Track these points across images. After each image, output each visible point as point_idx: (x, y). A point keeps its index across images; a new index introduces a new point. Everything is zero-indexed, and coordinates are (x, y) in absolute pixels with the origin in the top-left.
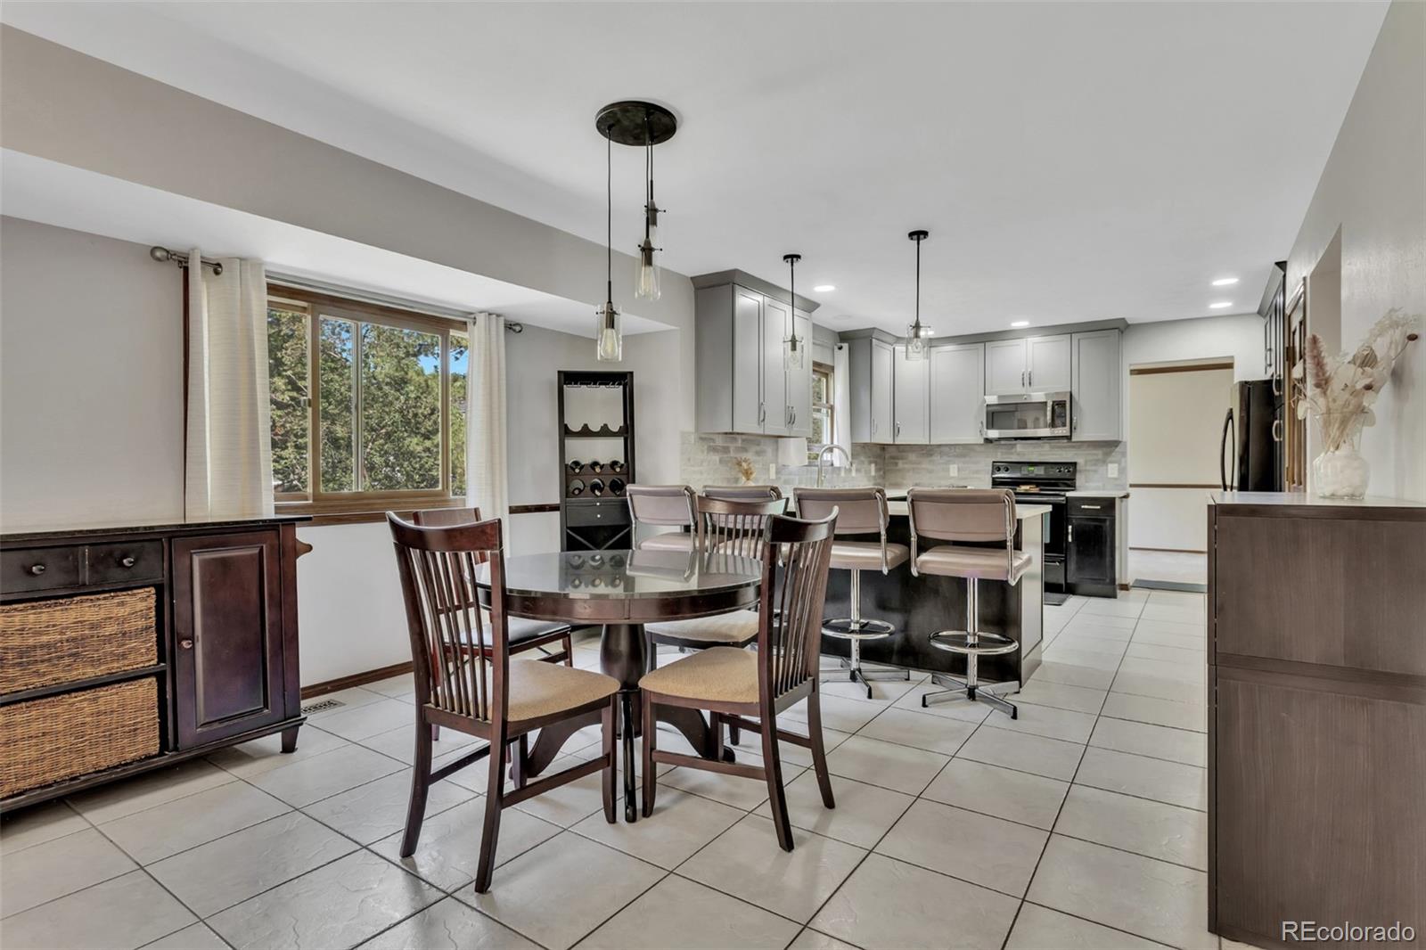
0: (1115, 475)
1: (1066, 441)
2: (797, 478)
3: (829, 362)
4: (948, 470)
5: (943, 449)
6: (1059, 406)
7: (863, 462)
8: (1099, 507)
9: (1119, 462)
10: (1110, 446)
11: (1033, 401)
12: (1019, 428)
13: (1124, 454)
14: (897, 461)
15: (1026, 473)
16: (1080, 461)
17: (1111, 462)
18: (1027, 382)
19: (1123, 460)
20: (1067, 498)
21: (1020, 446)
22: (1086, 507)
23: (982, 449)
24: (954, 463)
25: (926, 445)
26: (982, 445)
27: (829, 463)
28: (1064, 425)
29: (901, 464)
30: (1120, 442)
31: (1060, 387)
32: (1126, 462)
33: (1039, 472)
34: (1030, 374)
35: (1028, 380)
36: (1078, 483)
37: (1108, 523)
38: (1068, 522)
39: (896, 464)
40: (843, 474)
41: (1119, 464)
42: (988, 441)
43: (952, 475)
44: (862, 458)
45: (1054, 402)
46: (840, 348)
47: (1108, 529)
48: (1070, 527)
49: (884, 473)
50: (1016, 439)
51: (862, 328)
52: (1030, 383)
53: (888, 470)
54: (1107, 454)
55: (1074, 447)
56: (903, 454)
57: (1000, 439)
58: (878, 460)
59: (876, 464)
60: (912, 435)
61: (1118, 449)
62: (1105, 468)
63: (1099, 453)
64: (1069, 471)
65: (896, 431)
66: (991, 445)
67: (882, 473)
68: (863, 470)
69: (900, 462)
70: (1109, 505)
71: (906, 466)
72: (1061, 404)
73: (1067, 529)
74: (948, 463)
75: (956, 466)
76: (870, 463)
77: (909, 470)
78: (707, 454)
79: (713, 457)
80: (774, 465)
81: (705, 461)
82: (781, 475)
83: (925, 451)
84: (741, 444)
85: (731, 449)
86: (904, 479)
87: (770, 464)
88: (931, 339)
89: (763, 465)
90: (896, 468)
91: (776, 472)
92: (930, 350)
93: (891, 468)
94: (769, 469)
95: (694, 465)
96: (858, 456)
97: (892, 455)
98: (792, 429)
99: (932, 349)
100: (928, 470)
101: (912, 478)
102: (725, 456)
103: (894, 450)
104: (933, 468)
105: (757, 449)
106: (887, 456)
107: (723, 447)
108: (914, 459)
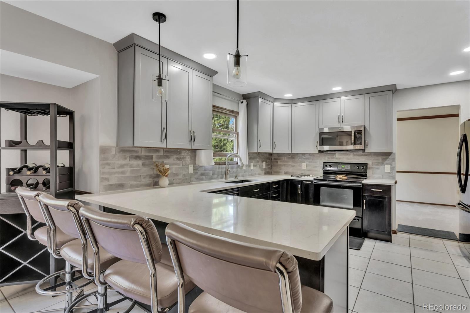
0: (389, 171)
1: (361, 152)
2: (211, 172)
3: (235, 110)
4: (301, 166)
5: (299, 155)
6: (358, 133)
7: (258, 162)
8: (381, 190)
9: (391, 164)
10: (387, 155)
11: (344, 131)
12: (340, 145)
13: (394, 160)
14: (277, 161)
15: (340, 168)
16: (369, 162)
17: (387, 164)
18: (341, 121)
19: (393, 163)
20: (363, 184)
21: (337, 155)
22: (374, 190)
23: (319, 155)
24: (304, 163)
25: (290, 153)
26: (317, 153)
27: (236, 163)
28: (361, 144)
29: (279, 163)
30: (392, 153)
31: (359, 123)
32: (395, 164)
33: (348, 168)
34: (342, 117)
35: (341, 120)
36: (368, 174)
37: (387, 200)
38: (364, 197)
39: (277, 162)
40: (244, 168)
41: (391, 165)
42: (321, 151)
43: (303, 168)
44: (258, 160)
45: (355, 131)
46: (242, 102)
47: (387, 204)
48: (365, 200)
49: (271, 166)
50: (335, 151)
51: (253, 92)
52: (342, 121)
53: (273, 165)
54: (385, 160)
55: (366, 155)
56: (281, 157)
57: (328, 151)
58: (268, 160)
59: (266, 162)
60: (282, 148)
61: (390, 157)
62: (383, 166)
63: (380, 159)
64: (363, 168)
65: (274, 146)
66: (322, 154)
67: (270, 166)
68: (258, 165)
69: (279, 161)
70: (387, 189)
71: (281, 163)
72: (360, 132)
73: (363, 202)
74: (301, 162)
75: (305, 164)
76: (263, 162)
77: (283, 165)
78: (129, 160)
79: (135, 162)
80: (193, 165)
81: (127, 165)
82: (198, 171)
83: (290, 156)
84: (163, 153)
85: (154, 157)
86: (281, 169)
87: (189, 165)
88: (292, 100)
89: (182, 166)
90: (277, 164)
91: (194, 170)
92: (292, 105)
93: (275, 164)
94: (188, 168)
95: (114, 168)
96: (254, 160)
97: (275, 158)
98: (194, 144)
99: (293, 104)
100: (292, 165)
101: (284, 169)
102: (147, 162)
103: (276, 155)
104: (294, 165)
105: (178, 156)
106: (273, 158)
107: (146, 156)
108: (285, 160)
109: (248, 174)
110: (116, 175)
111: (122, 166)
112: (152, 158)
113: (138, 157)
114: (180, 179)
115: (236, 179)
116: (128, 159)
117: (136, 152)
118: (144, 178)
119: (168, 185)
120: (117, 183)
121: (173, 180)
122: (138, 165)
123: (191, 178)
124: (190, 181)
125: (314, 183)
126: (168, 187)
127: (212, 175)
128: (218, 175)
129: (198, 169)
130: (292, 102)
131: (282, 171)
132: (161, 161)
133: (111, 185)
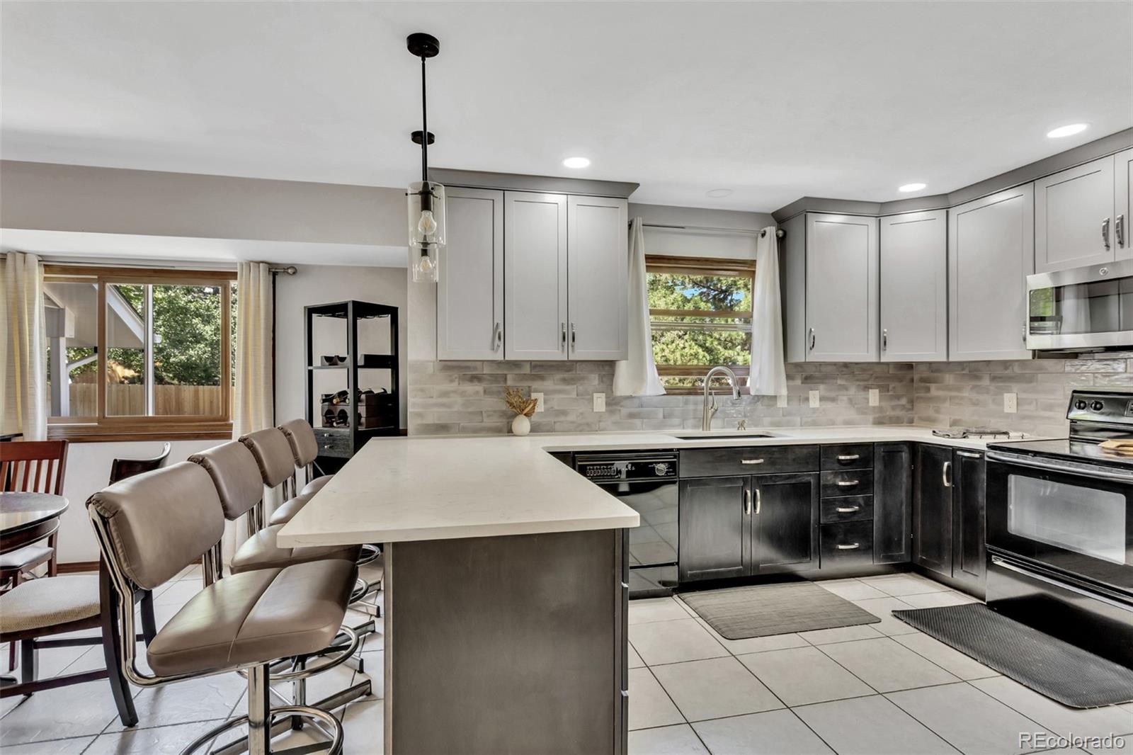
2: (660, 410)
3: (740, 256)
4: (1001, 404)
5: (994, 367)
7: (843, 388)
11: (1123, 275)
14: (928, 385)
18: (1114, 241)
23: (1059, 367)
24: (1011, 392)
26: (1030, 360)
29: (934, 391)
34: (1119, 224)
35: (1117, 237)
39: (928, 390)
44: (841, 382)
46: (764, 235)
49: (911, 401)
52: (1122, 242)
53: (918, 398)
56: (938, 375)
58: (892, 384)
59: (885, 389)
65: (882, 342)
67: (900, 402)
68: (845, 398)
69: (933, 387)
71: (941, 393)
74: (1001, 390)
75: (1013, 396)
76: (866, 388)
77: (944, 400)
78: (459, 384)
79: (471, 388)
80: (604, 394)
81: (455, 392)
82: (621, 406)
83: (966, 372)
84: (529, 369)
85: (509, 377)
86: (937, 411)
87: (595, 394)
88: (946, 195)
89: (577, 395)
90: (928, 395)
91: (608, 404)
92: (947, 212)
93: (922, 395)
94: (592, 400)
95: (432, 397)
96: (823, 383)
97: (923, 375)
98: (573, 351)
99: (950, 210)
100: (971, 399)
101: (948, 412)
102: (495, 387)
103: (924, 368)
104: (978, 400)
105: (565, 375)
106: (916, 377)
107: (491, 375)
108: (951, 383)
109: (799, 419)
110: (436, 409)
111: (445, 394)
112: (505, 380)
113: (475, 378)
114: (573, 422)
115: (740, 431)
116: (456, 383)
117: (475, 368)
118: (489, 416)
119: (528, 433)
120: (436, 422)
121: (555, 422)
122: (477, 392)
123: (600, 421)
124: (597, 429)
125: (986, 459)
126: (528, 435)
127: (664, 417)
128: (684, 419)
129: (622, 404)
130: (943, 202)
131: (941, 416)
132: (525, 384)
133: (428, 425)
